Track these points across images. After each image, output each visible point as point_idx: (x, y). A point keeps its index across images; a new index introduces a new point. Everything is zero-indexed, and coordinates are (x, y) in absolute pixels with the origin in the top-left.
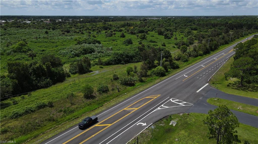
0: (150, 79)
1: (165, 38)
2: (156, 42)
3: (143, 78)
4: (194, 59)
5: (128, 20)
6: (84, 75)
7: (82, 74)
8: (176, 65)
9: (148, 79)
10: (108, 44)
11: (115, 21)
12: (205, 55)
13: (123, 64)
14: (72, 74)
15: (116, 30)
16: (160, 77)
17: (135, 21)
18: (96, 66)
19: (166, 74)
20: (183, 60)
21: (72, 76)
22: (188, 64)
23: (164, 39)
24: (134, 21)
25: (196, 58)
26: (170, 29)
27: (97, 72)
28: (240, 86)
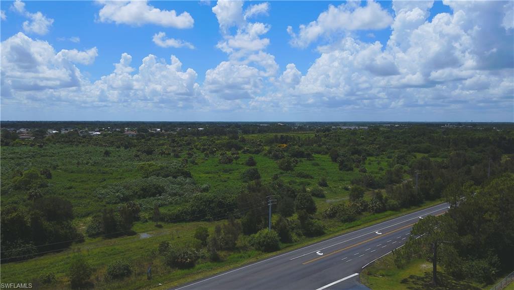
0: (236, 255)
1: (341, 169)
2: (312, 178)
3: (222, 254)
4: (373, 216)
5: (295, 130)
6: (113, 240)
7: (110, 238)
8: (314, 229)
9: (232, 256)
10: (210, 178)
11: (265, 131)
12: (407, 207)
13: (209, 220)
14: (90, 236)
15: (248, 150)
16: (263, 253)
17: (309, 132)
18: (150, 222)
19: (281, 245)
20: (342, 218)
21: (87, 240)
22: (348, 228)
23: (338, 170)
24: (305, 132)
25: (376, 215)
26: (365, 150)
27: (144, 236)
28: (430, 284)
